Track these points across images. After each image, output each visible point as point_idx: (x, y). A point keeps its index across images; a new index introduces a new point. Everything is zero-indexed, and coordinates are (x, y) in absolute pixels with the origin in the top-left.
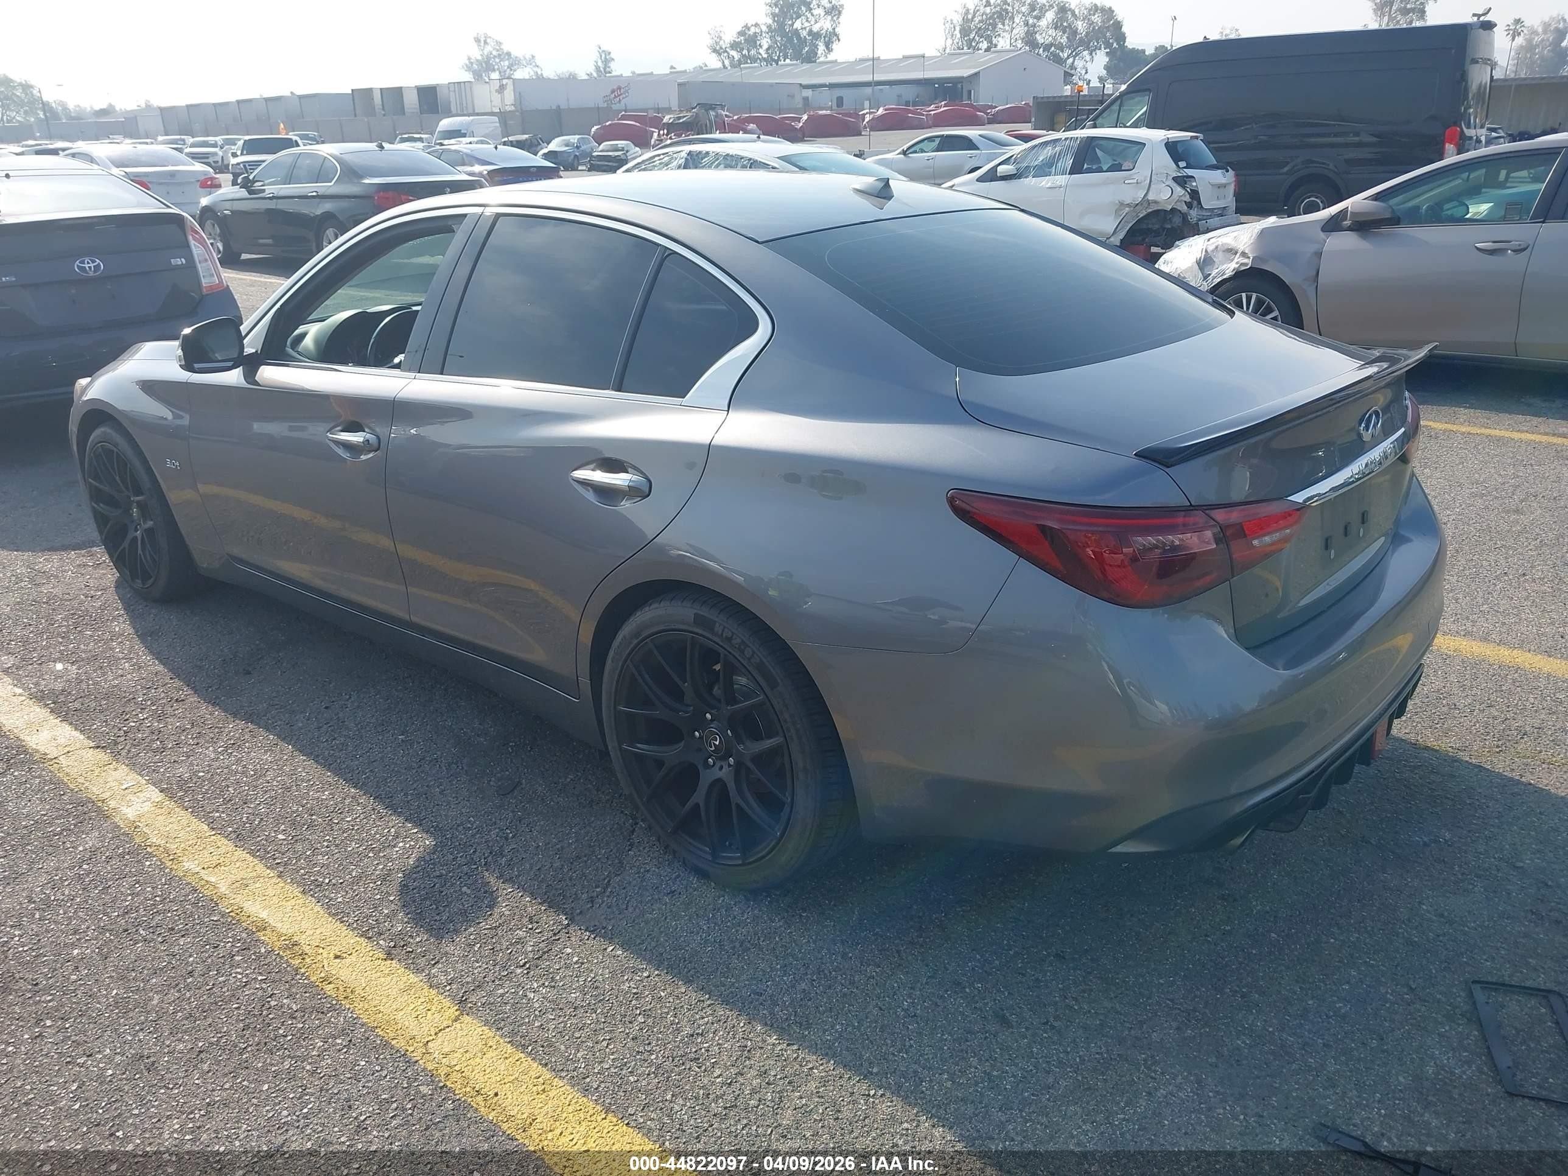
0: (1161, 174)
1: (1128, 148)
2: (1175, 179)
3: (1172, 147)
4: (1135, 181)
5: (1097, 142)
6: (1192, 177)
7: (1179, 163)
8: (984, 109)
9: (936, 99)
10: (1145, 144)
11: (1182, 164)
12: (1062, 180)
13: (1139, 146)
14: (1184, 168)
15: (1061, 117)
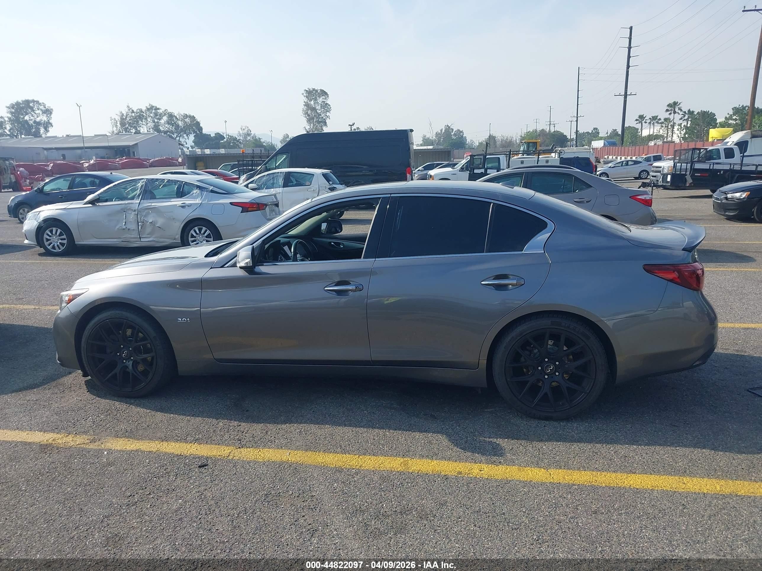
0: (323, 187)
1: (306, 176)
2: (329, 188)
3: (325, 175)
4: (313, 190)
5: (293, 174)
6: (336, 188)
7: (330, 182)
8: (145, 160)
9: (116, 156)
10: (314, 175)
11: (331, 183)
12: (279, 190)
13: (311, 176)
14: (332, 184)
15: (200, 164)
